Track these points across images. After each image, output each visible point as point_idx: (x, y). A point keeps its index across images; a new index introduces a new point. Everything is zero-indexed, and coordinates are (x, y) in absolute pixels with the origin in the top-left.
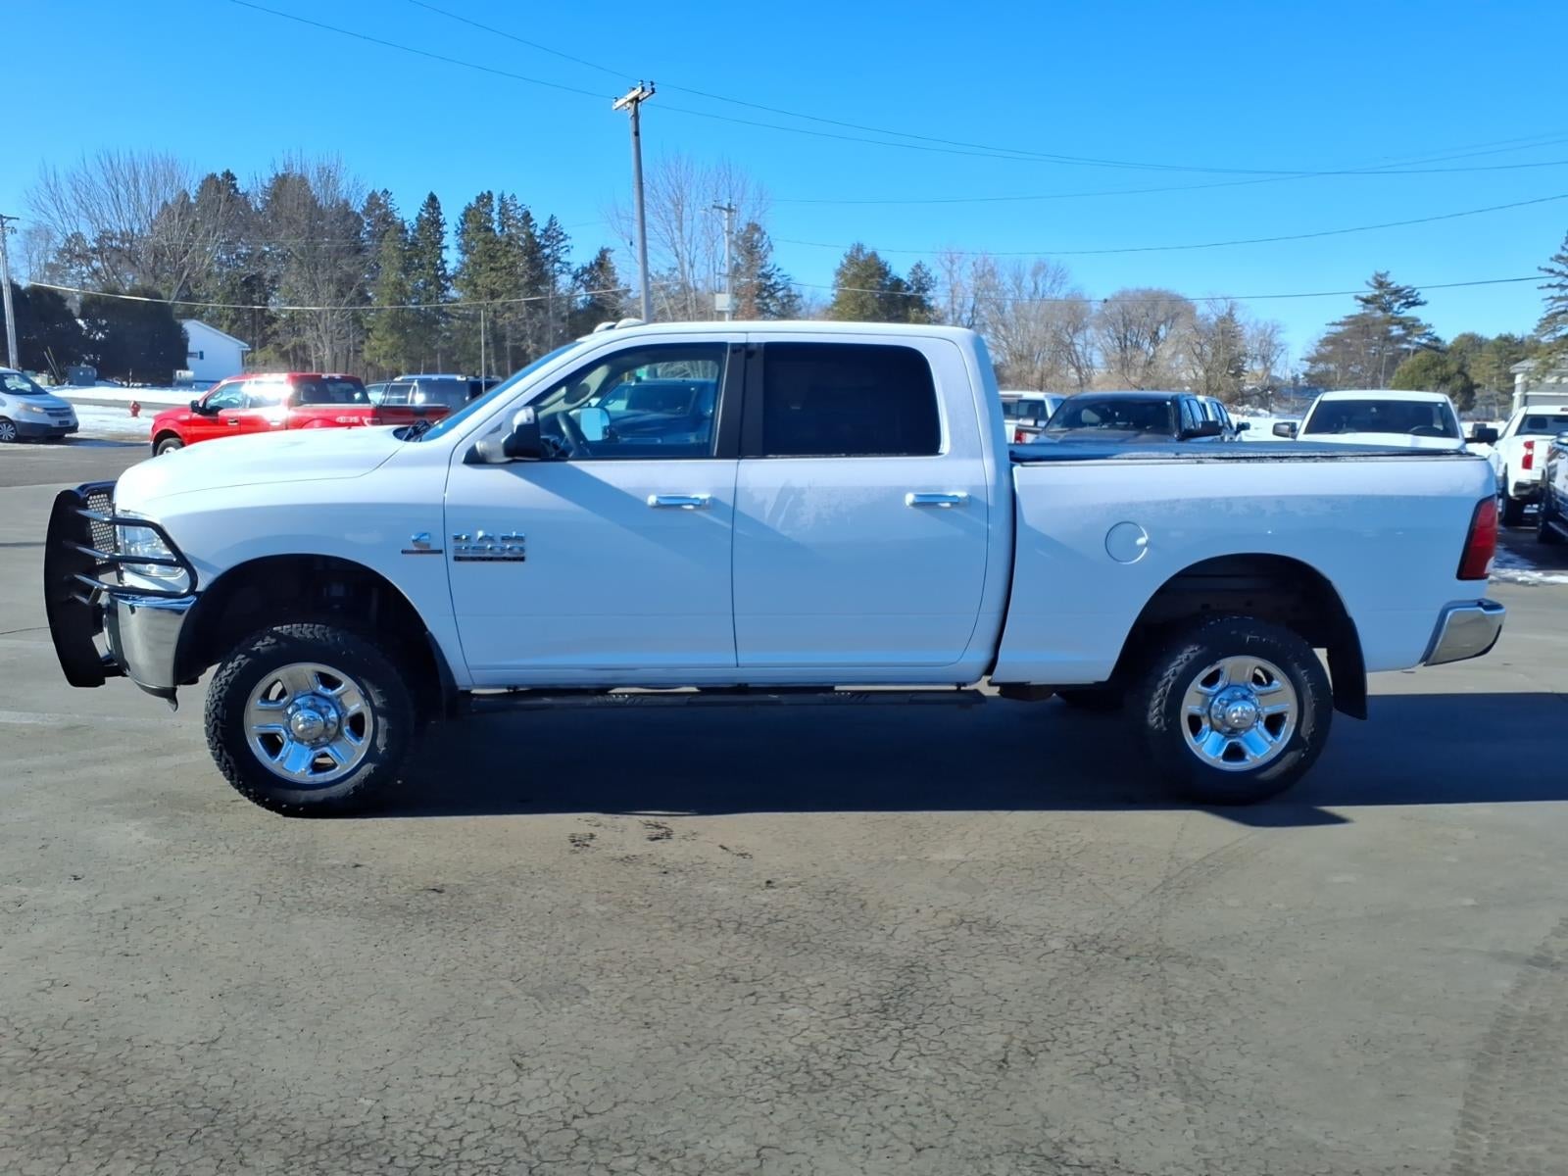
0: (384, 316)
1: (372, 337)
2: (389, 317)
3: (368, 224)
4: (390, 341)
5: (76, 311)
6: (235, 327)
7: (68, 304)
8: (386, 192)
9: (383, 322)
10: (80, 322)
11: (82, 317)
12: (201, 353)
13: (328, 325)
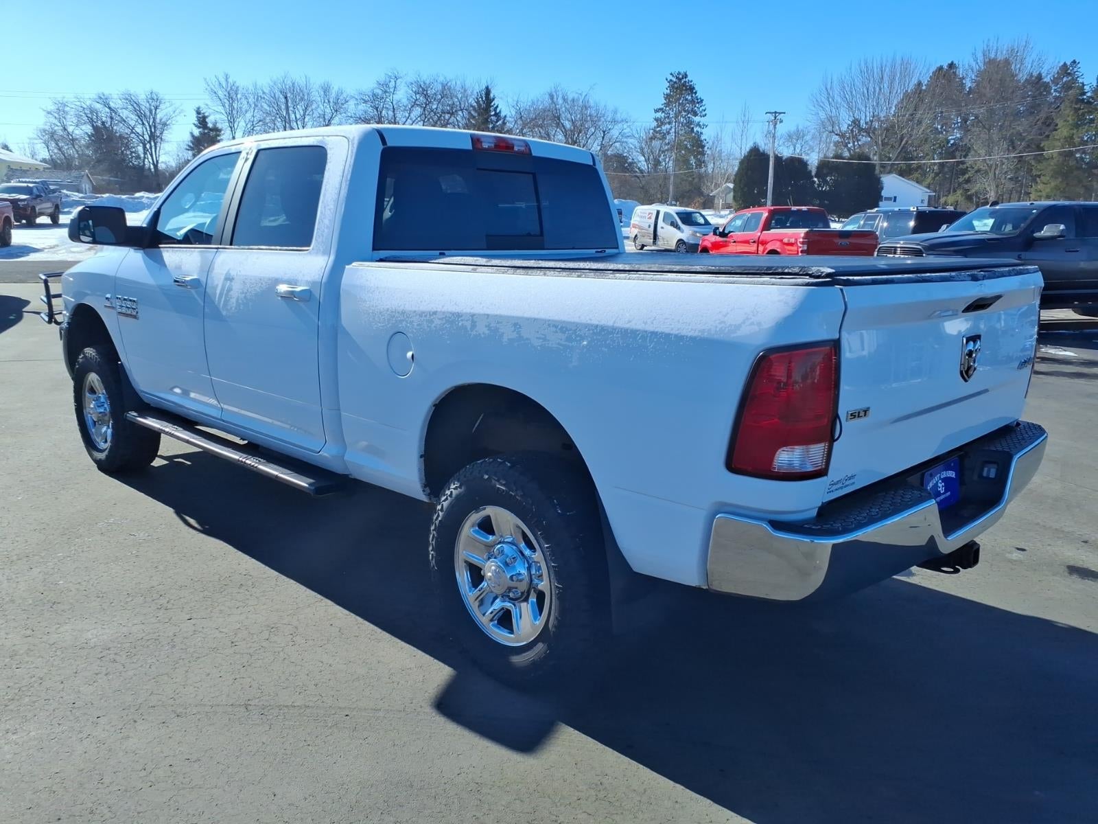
0: (1052, 164)
1: (1039, 182)
2: (1056, 165)
3: (1055, 90)
4: (1053, 184)
5: (813, 174)
6: (938, 178)
7: (809, 167)
8: (1074, 62)
9: (1051, 168)
10: (816, 179)
11: (816, 176)
12: (895, 198)
13: (997, 173)
